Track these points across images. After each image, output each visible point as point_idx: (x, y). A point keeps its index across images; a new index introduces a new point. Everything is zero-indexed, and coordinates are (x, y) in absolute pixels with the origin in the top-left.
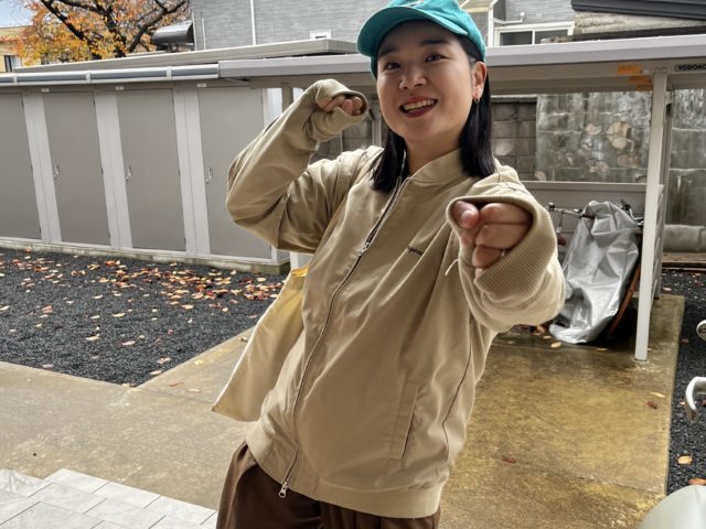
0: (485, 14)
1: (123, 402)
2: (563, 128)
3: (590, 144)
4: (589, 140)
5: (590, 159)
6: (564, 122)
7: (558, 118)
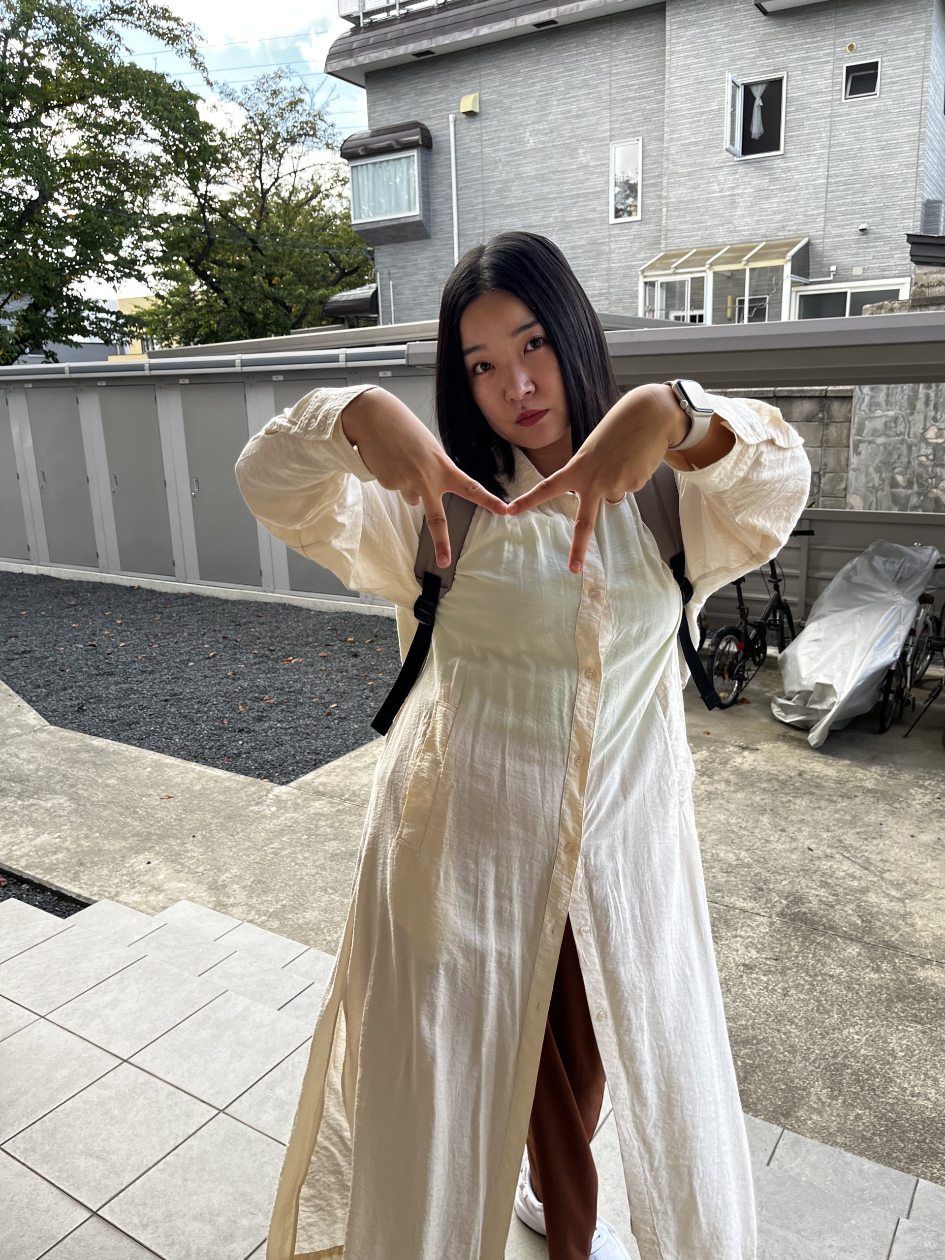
0: (780, 268)
1: (267, 806)
2: (891, 433)
3: (931, 457)
4: (930, 451)
5: (931, 478)
6: (893, 425)
7: (884, 419)
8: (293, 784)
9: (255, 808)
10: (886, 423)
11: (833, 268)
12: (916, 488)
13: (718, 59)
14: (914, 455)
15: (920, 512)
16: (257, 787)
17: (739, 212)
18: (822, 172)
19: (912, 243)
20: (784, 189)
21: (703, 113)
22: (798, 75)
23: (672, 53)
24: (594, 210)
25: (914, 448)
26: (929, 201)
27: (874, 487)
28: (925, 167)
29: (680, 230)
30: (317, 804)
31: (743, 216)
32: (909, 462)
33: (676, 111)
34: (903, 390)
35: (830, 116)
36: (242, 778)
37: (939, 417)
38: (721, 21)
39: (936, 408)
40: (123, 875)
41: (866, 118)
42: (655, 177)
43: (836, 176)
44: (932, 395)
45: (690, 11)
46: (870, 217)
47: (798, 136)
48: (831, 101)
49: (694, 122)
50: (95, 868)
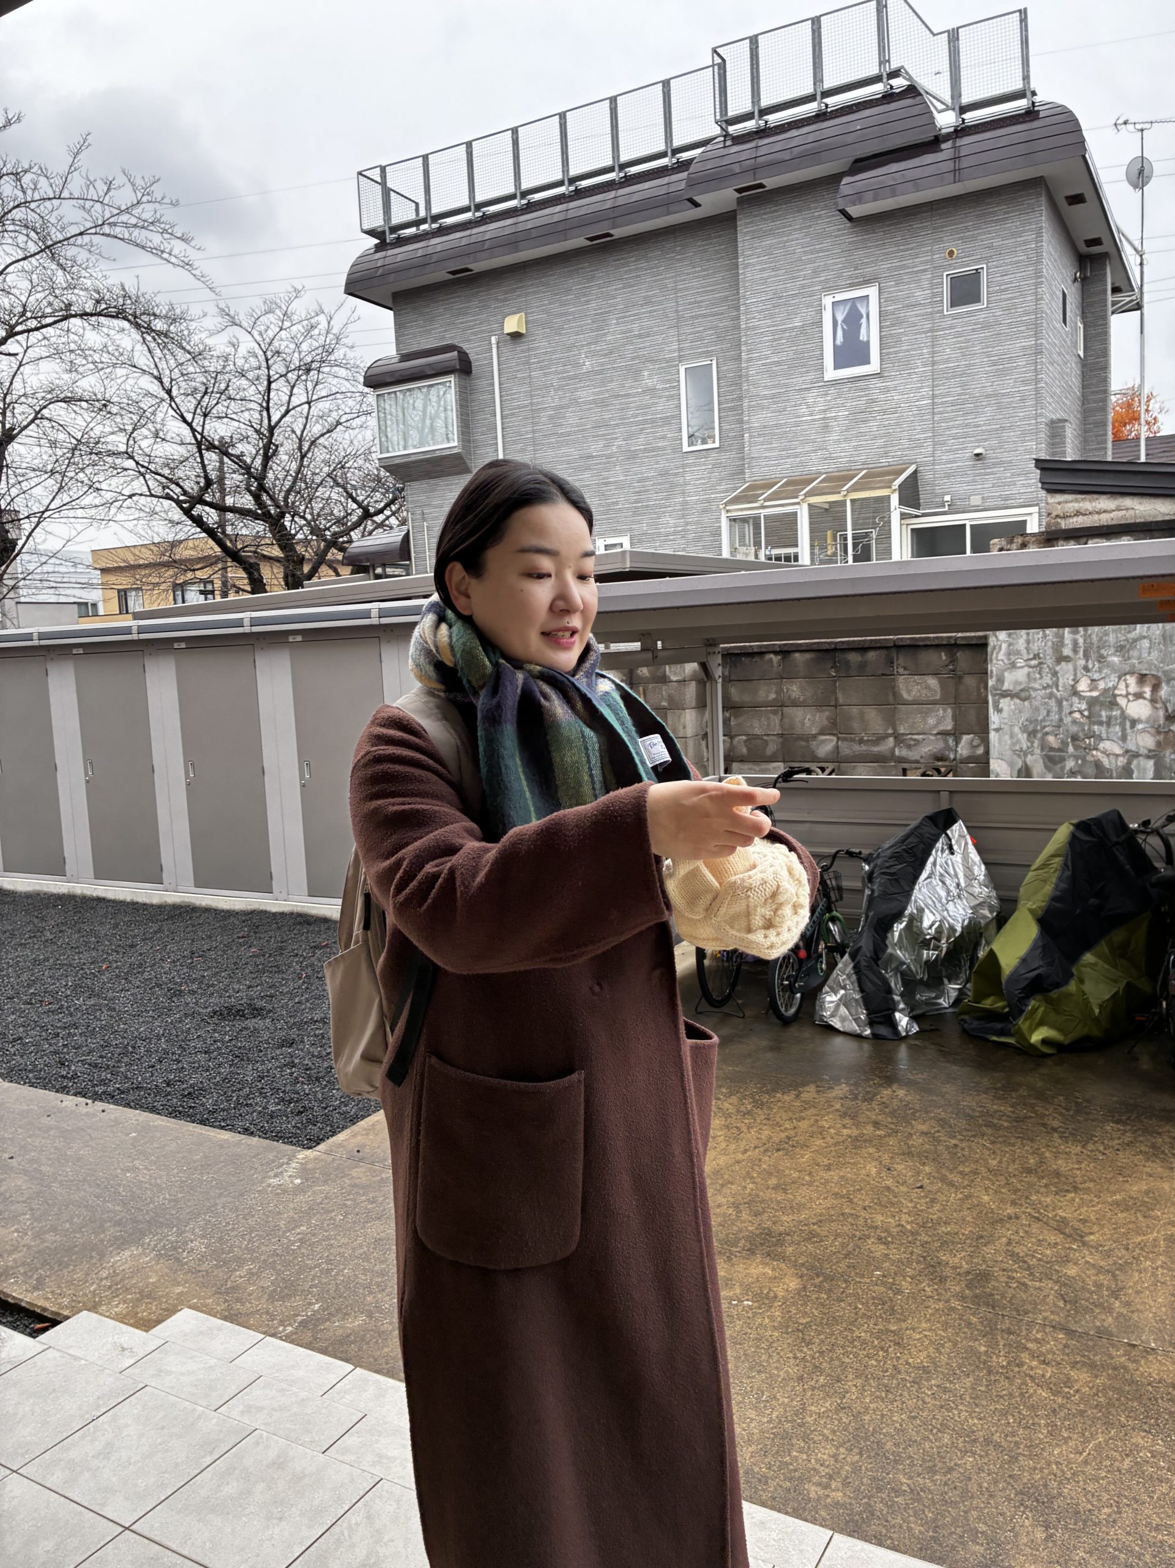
0: (887, 499)
1: (290, 1176)
2: (1037, 686)
3: (1086, 713)
4: (1084, 706)
5: (1089, 738)
6: (1038, 676)
7: (1026, 670)
8: (322, 1147)
9: (274, 1181)
10: (1029, 674)
11: (947, 498)
12: (1071, 749)
13: (802, 270)
14: (1066, 710)
15: (1079, 779)
16: (275, 1153)
17: (834, 437)
18: (926, 391)
19: (1042, 469)
20: (885, 412)
21: (785, 330)
22: (891, 286)
23: (746, 266)
24: (664, 437)
25: (1065, 703)
26: (1052, 422)
27: (1021, 750)
28: (1046, 383)
29: (766, 457)
30: (354, 1173)
31: (838, 441)
32: (1061, 720)
33: (754, 328)
34: (1045, 636)
35: (932, 330)
36: (255, 1140)
37: (1090, 666)
38: (800, 229)
39: (1086, 656)
40: (101, 1280)
41: (973, 330)
42: (734, 399)
43: (943, 396)
44: (1081, 641)
45: (765, 220)
46: (986, 440)
47: (896, 353)
48: (931, 313)
49: (775, 340)
50: (65, 1271)
